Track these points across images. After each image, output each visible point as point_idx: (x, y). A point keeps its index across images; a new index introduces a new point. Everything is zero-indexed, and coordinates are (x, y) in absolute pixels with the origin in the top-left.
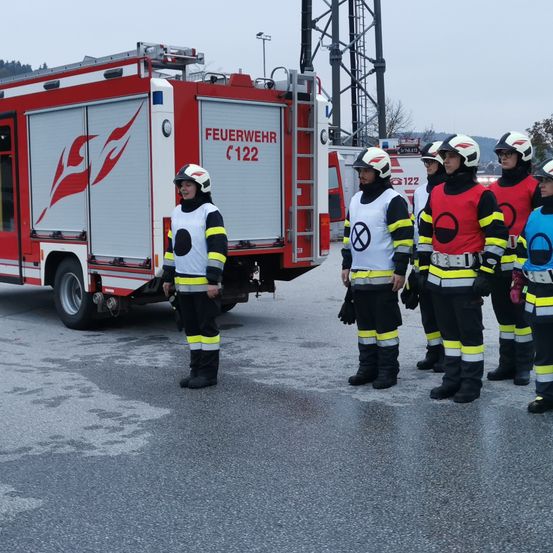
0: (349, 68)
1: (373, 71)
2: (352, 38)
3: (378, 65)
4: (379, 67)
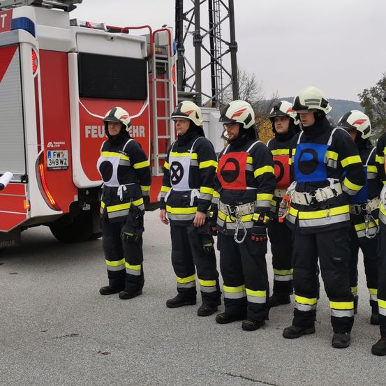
0: (209, 49)
1: (228, 51)
2: (211, 26)
3: (232, 46)
4: (233, 48)
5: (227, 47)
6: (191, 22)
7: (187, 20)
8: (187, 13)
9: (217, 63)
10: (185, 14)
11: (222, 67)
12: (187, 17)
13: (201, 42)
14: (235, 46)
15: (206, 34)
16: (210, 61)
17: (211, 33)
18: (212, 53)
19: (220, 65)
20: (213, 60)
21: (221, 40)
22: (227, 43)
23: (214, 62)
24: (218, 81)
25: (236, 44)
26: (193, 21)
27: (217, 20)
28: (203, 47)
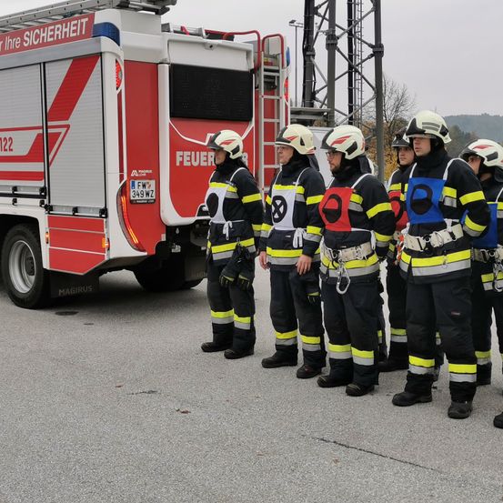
1: (372, 55)
2: (350, 23)
3: (377, 49)
4: (378, 52)
5: (370, 51)
6: (324, 18)
7: (320, 16)
8: (320, 6)
9: (356, 71)
10: (317, 8)
11: (363, 77)
12: (319, 11)
13: (336, 44)
14: (380, 50)
15: (342, 34)
16: (347, 69)
17: (350, 33)
18: (350, 58)
19: (360, 74)
20: (351, 67)
21: (362, 41)
22: (370, 46)
23: (352, 70)
24: (357, 95)
25: (381, 46)
26: (327, 16)
27: (358, 16)
28: (339, 50)
